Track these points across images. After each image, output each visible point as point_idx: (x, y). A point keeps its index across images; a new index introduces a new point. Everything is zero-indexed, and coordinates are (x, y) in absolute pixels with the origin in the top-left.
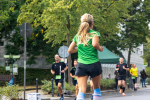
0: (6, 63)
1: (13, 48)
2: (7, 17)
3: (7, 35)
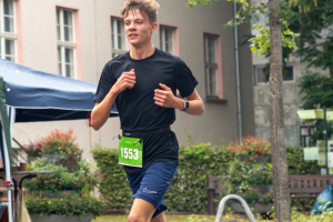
0: (302, 138)
1: (325, 88)
3: (307, 45)
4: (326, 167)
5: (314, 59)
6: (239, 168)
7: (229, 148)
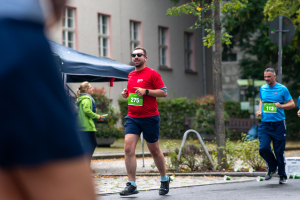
0: (241, 96)
1: (254, 66)
2: (242, 5)
3: (244, 40)
4: (254, 114)
5: (248, 49)
6: (202, 113)
7: (198, 101)
